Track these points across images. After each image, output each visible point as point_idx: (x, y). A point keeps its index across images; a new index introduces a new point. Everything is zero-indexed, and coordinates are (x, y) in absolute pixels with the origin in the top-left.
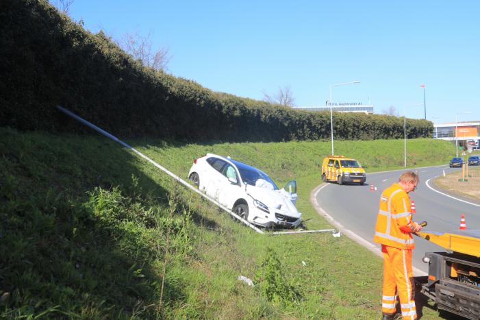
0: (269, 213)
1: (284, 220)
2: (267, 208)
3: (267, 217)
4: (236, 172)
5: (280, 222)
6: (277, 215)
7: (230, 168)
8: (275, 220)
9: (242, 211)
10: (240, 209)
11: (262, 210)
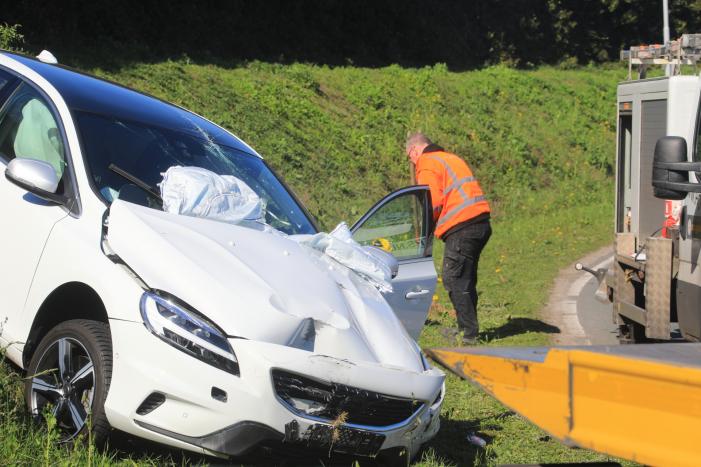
0: (233, 368)
1: (330, 414)
2: (220, 338)
3: (218, 393)
4: (59, 132)
5: (305, 423)
6: (286, 384)
7: (32, 109)
8: (274, 415)
9: (78, 357)
10: (64, 347)
11: (193, 350)
